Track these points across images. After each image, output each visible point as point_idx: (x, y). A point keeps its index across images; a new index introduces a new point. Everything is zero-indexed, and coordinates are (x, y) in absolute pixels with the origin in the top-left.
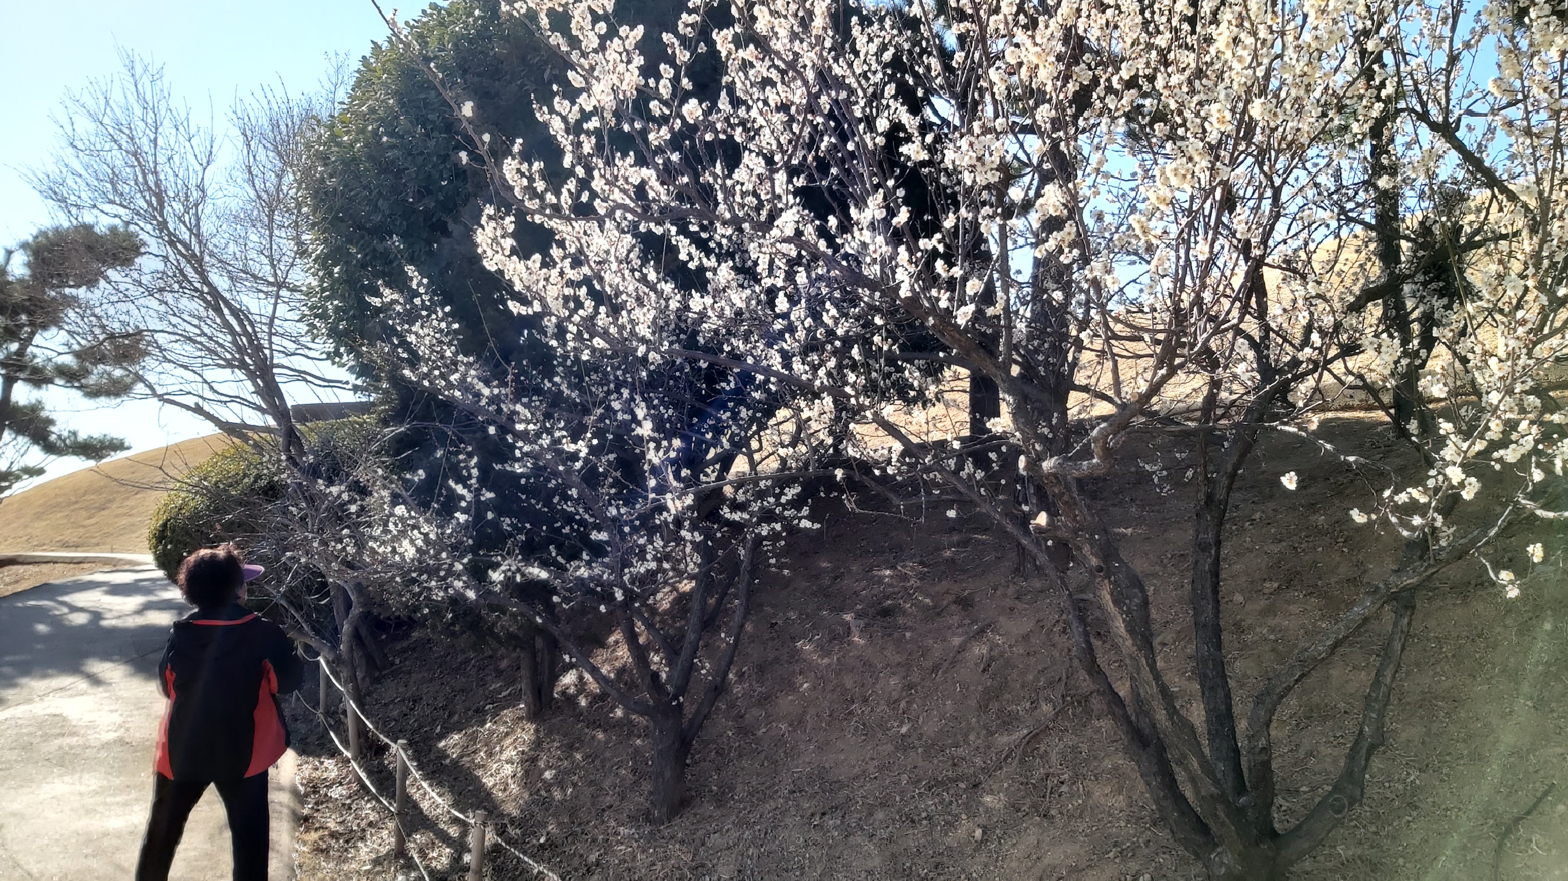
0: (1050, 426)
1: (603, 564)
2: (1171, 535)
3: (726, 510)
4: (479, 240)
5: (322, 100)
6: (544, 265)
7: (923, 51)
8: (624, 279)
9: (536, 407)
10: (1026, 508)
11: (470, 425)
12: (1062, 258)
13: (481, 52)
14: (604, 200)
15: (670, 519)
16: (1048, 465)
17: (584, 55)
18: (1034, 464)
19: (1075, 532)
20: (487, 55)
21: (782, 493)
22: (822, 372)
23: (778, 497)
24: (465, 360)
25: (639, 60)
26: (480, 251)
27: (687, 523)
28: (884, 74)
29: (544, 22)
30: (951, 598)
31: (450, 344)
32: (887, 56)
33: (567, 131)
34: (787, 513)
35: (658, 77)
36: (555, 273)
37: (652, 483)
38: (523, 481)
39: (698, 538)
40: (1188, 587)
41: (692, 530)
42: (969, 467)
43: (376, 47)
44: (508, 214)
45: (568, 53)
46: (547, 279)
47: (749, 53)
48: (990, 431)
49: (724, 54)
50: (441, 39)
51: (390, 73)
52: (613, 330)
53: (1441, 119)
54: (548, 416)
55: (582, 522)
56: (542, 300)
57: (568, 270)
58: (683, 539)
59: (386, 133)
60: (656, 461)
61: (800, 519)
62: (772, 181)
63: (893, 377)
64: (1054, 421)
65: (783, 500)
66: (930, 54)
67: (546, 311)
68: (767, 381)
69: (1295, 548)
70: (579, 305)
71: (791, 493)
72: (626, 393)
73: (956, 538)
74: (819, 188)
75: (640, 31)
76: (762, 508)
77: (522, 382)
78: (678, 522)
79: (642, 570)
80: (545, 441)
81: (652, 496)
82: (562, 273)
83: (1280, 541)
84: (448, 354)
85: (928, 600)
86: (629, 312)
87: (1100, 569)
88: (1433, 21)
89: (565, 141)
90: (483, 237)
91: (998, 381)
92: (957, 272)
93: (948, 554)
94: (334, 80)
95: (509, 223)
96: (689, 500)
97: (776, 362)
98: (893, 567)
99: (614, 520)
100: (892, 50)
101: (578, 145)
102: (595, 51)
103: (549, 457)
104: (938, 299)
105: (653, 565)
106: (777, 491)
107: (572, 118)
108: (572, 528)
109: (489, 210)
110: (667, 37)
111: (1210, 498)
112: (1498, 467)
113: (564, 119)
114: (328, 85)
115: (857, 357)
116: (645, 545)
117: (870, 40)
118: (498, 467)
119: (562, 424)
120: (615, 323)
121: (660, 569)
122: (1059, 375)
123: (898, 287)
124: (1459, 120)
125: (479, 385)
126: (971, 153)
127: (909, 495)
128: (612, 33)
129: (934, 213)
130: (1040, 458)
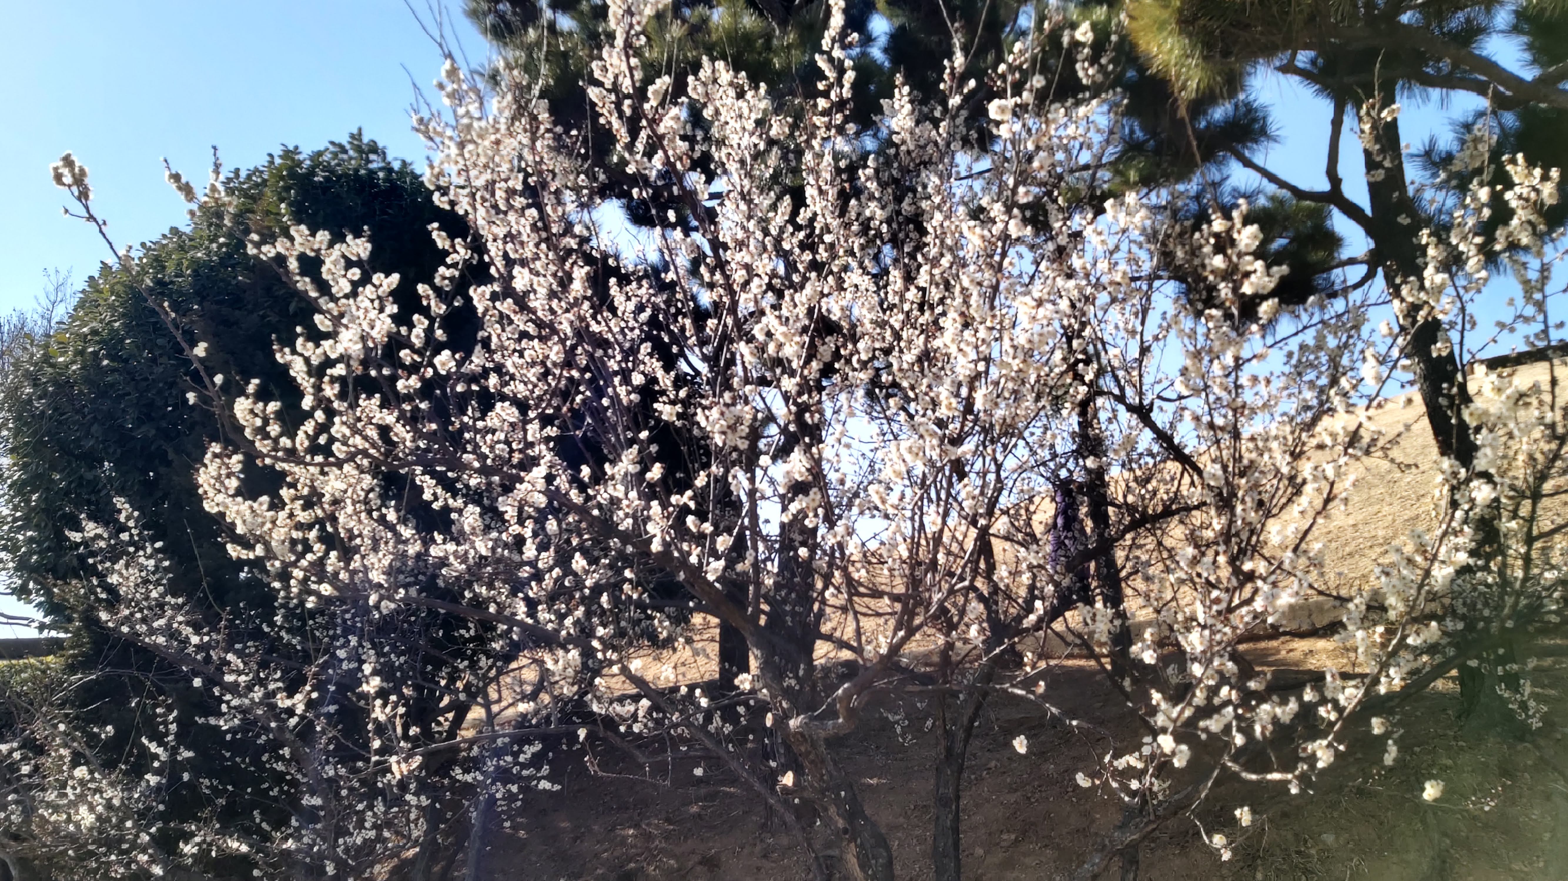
0: (796, 677)
1: (315, 831)
2: (914, 785)
3: (458, 770)
4: (201, 481)
5: (36, 317)
6: (272, 507)
7: (679, 312)
8: (360, 521)
9: (250, 655)
10: (773, 764)
11: (172, 673)
12: (807, 522)
13: (222, 280)
14: (345, 443)
15: (394, 782)
16: (794, 723)
17: (334, 299)
18: (782, 720)
19: (823, 792)
20: (229, 284)
21: (521, 751)
22: (568, 621)
23: (516, 755)
24: (173, 601)
25: (392, 308)
26: (200, 491)
27: (413, 786)
28: (642, 331)
29: (293, 265)
30: (696, 858)
31: (158, 583)
32: (644, 316)
33: (310, 373)
34: (525, 773)
35: (411, 326)
36: (283, 515)
37: (376, 744)
38: (229, 737)
39: (425, 801)
40: (930, 841)
41: (417, 794)
42: (717, 721)
43: (105, 267)
44: (235, 452)
45: (316, 299)
46: (274, 522)
47: (506, 306)
48: (738, 688)
49: (480, 310)
50: (180, 264)
51: (118, 296)
52: (343, 576)
53: (1137, 400)
54: (263, 665)
55: (294, 783)
56: (267, 545)
57: (298, 512)
58: (408, 803)
59: (106, 357)
60: (382, 718)
61: (539, 779)
62: (525, 431)
63: (643, 624)
64: (801, 673)
65: (522, 758)
66: (685, 316)
67: (270, 554)
68: (510, 630)
69: (1029, 798)
70: (308, 548)
71: (530, 751)
72: (354, 641)
73: (703, 791)
74: (573, 437)
75: (395, 278)
76: (498, 767)
77: (237, 626)
78: (403, 785)
79: (359, 841)
80: (258, 694)
81: (375, 758)
82: (291, 515)
83: (1016, 790)
84: (154, 594)
85: (672, 862)
86: (363, 557)
87: (845, 831)
88: (1127, 315)
89: (306, 383)
90: (205, 478)
91: (747, 635)
92: (708, 528)
93: (694, 809)
94: (52, 298)
95: (236, 461)
96: (417, 761)
97: (521, 609)
98: (636, 826)
99: (330, 780)
100: (649, 311)
101: (318, 389)
102: (346, 296)
103: (260, 712)
104: (689, 554)
105: (372, 834)
106: (516, 748)
107: (315, 361)
108: (281, 789)
109: (216, 448)
110: (422, 288)
111: (949, 750)
112: (1204, 736)
113: (307, 360)
114: (45, 303)
115: (605, 606)
116: (363, 812)
117: (628, 299)
118: (201, 721)
119: (279, 674)
120: (346, 568)
121: (380, 839)
122: (805, 625)
123: (649, 541)
124: (1152, 404)
125: (187, 631)
126: (723, 422)
127: (655, 752)
128: (366, 280)
129: (686, 471)
130: (787, 716)
